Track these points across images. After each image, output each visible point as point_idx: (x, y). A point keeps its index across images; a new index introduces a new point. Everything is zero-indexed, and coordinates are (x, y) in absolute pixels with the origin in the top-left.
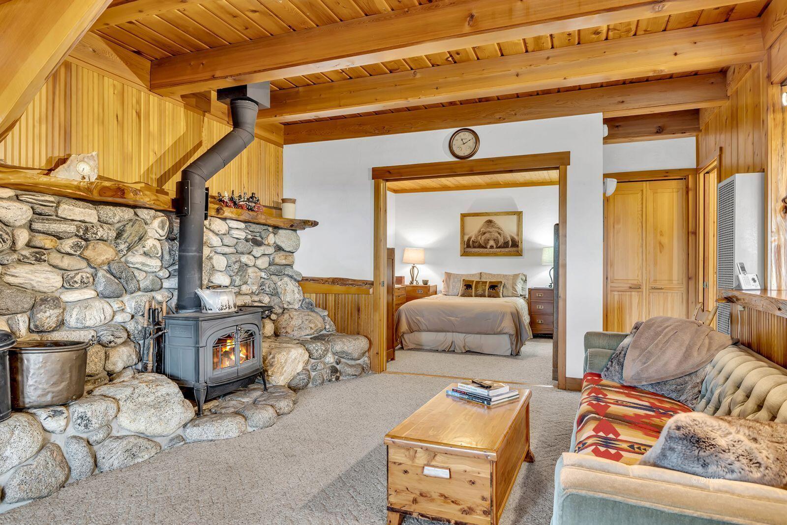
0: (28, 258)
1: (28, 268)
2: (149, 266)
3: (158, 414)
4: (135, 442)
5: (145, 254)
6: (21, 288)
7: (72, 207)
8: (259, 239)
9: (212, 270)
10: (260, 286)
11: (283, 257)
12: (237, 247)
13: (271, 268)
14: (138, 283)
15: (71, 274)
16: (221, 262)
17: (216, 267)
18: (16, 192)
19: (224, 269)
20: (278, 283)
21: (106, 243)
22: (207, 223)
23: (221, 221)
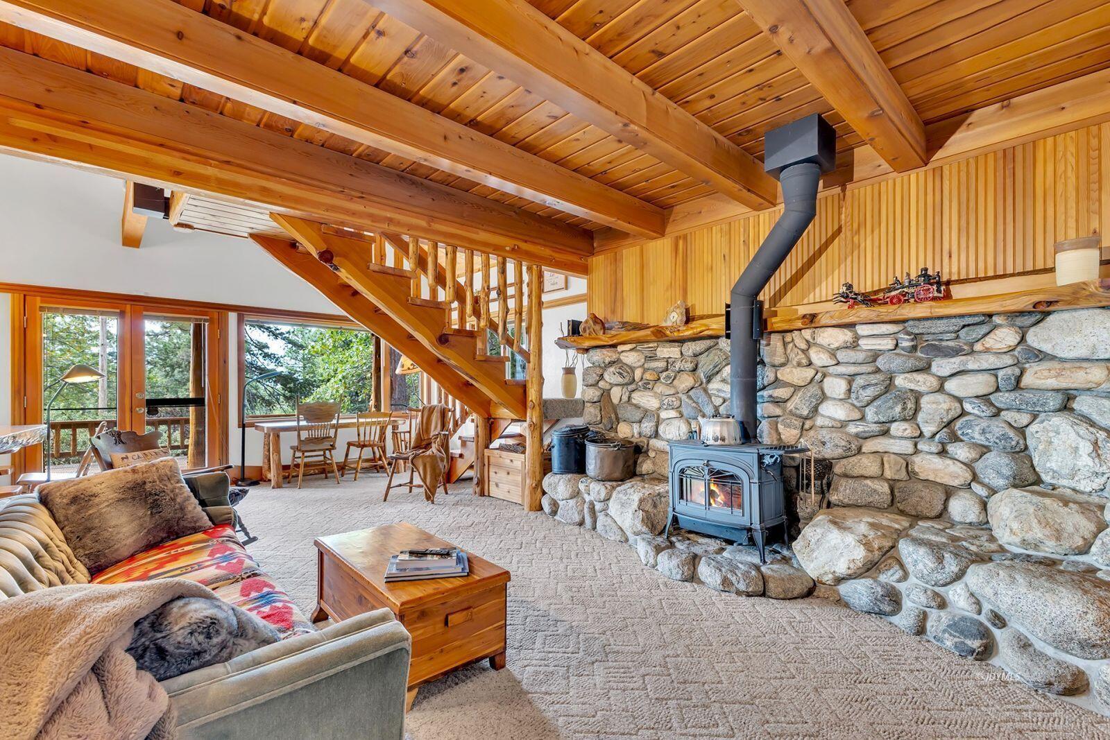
0: (641, 387)
1: (640, 394)
4: (611, 524)
5: (722, 381)
6: (637, 407)
7: (663, 349)
8: (951, 344)
9: (824, 397)
10: (960, 429)
11: (1046, 373)
12: (877, 363)
13: (1002, 397)
14: (716, 408)
15: (664, 397)
16: (835, 387)
17: (828, 392)
18: (634, 345)
19: (842, 396)
20: (1030, 426)
21: (690, 373)
22: (808, 337)
23: (836, 330)
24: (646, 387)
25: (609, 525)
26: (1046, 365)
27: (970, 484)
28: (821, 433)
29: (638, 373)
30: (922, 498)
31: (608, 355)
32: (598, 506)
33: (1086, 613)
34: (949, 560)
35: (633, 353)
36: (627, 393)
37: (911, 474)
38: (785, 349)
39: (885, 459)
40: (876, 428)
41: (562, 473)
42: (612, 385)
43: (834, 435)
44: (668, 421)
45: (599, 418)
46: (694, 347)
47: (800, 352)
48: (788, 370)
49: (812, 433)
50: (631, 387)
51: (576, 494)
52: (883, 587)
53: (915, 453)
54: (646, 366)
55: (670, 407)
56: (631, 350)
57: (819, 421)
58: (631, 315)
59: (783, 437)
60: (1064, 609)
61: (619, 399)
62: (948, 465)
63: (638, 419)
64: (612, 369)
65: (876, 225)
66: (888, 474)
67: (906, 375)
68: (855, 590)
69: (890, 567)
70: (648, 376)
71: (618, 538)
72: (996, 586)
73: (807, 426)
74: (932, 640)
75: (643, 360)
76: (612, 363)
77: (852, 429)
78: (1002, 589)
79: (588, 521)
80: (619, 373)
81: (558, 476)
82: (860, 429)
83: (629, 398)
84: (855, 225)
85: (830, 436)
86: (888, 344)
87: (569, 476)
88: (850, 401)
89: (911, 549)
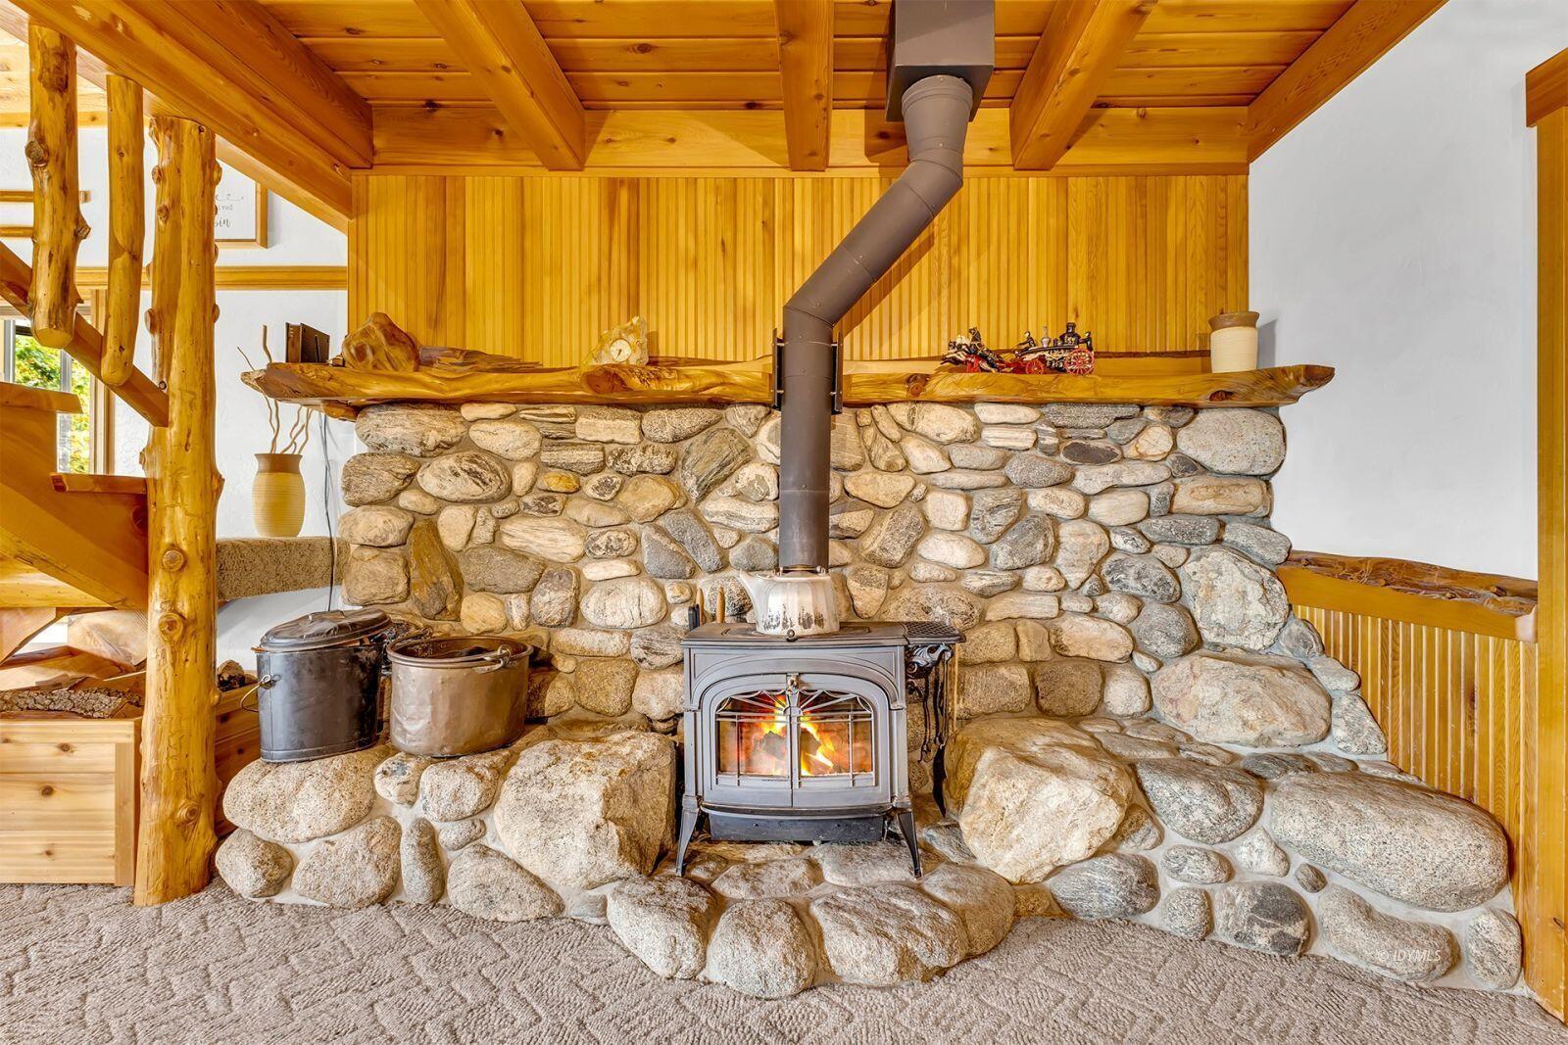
0: (530, 508)
1: (527, 523)
2: (744, 518)
3: (544, 835)
4: (503, 874)
5: (738, 496)
6: (520, 555)
7: (592, 420)
8: (1100, 444)
9: (925, 528)
10: (1109, 573)
11: (1203, 492)
12: (1007, 470)
13: (1156, 524)
14: (723, 553)
15: (595, 533)
16: (947, 509)
17: (935, 521)
18: (511, 408)
19: (958, 526)
20: (1185, 566)
21: (659, 478)
22: (903, 418)
23: (947, 410)
24: (547, 505)
25: (499, 881)
26: (1202, 481)
27: (1131, 656)
28: (923, 591)
29: (522, 476)
30: (1073, 686)
31: (434, 427)
32: (448, 835)
33: (1479, 847)
34: (1237, 795)
35: (509, 426)
36: (491, 523)
37: (1058, 649)
38: (862, 437)
39: (1020, 629)
40: (1006, 578)
41: (306, 758)
42: (443, 502)
43: (948, 594)
44: (608, 586)
45: (401, 588)
46: (676, 421)
47: (890, 445)
48: (868, 477)
49: (906, 593)
50: (499, 509)
51: (366, 811)
52: (1134, 865)
53: (1059, 615)
54: (545, 457)
55: (614, 552)
56: (503, 418)
57: (922, 571)
58: (491, 336)
59: (858, 604)
60: (1451, 847)
61: (464, 537)
62: (1105, 629)
63: (523, 583)
64: (448, 462)
65: (984, 246)
66: (1026, 653)
67: (1049, 491)
68: (1091, 886)
69: (1140, 826)
70: (552, 481)
71: (533, 910)
72: (1341, 828)
73: (896, 582)
74: (1232, 942)
75: (536, 445)
76: (443, 448)
77: (975, 582)
78: (1350, 830)
79: (415, 882)
80: (469, 472)
81: (295, 771)
82: (987, 581)
83: (496, 533)
84: (954, 239)
85: (939, 596)
86: (1023, 439)
87: (337, 762)
88: (966, 533)
89: (1176, 787)
